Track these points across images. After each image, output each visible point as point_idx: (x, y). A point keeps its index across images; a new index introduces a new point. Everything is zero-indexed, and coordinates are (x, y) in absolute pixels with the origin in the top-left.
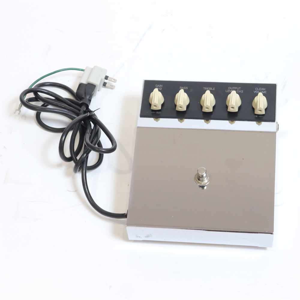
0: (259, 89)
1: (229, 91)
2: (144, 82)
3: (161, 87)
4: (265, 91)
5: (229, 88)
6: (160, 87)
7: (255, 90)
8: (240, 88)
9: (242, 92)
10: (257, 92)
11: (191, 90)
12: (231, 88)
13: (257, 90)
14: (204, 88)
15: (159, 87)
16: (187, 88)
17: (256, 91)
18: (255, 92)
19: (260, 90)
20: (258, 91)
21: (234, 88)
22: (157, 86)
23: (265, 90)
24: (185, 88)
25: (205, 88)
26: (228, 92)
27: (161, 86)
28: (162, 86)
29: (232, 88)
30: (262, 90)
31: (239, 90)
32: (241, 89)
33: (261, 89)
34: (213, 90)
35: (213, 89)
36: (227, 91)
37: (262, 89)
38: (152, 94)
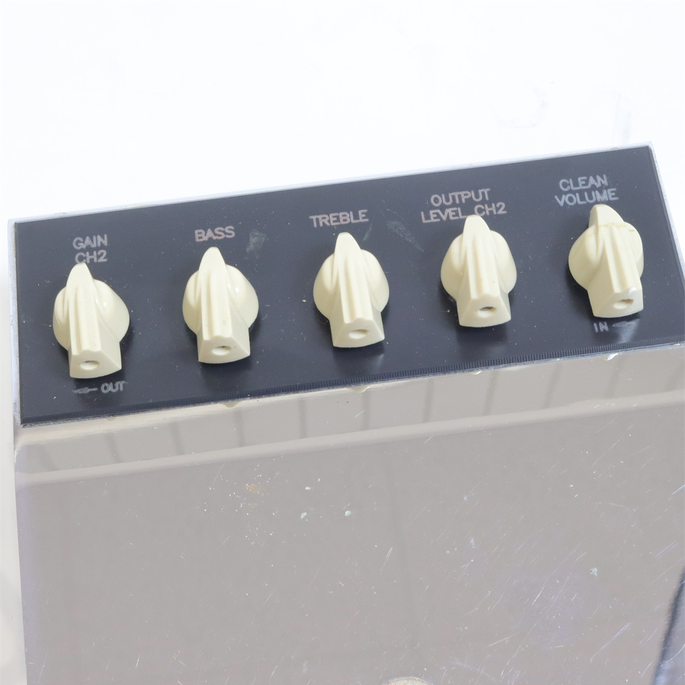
0: (576, 184)
1: (438, 216)
2: (12, 230)
3: (102, 247)
4: (607, 188)
5: (436, 200)
6: (97, 249)
7: (560, 194)
8: (486, 191)
9: (501, 212)
10: (571, 199)
11: (253, 240)
12: (442, 200)
13: (571, 191)
14: (314, 218)
15: (94, 246)
16: (229, 232)
17: (566, 193)
18: (561, 203)
19: (581, 187)
20: (574, 192)
21: (456, 194)
22: (83, 246)
23: (605, 182)
24: (223, 236)
25: (320, 217)
26: (433, 220)
27: (101, 240)
28: (105, 242)
29: (448, 200)
30: (594, 188)
31: (483, 202)
32: (493, 199)
33: (587, 181)
34: (361, 220)
35: (356, 217)
36: (428, 217)
37: (592, 181)
38: (64, 303)
